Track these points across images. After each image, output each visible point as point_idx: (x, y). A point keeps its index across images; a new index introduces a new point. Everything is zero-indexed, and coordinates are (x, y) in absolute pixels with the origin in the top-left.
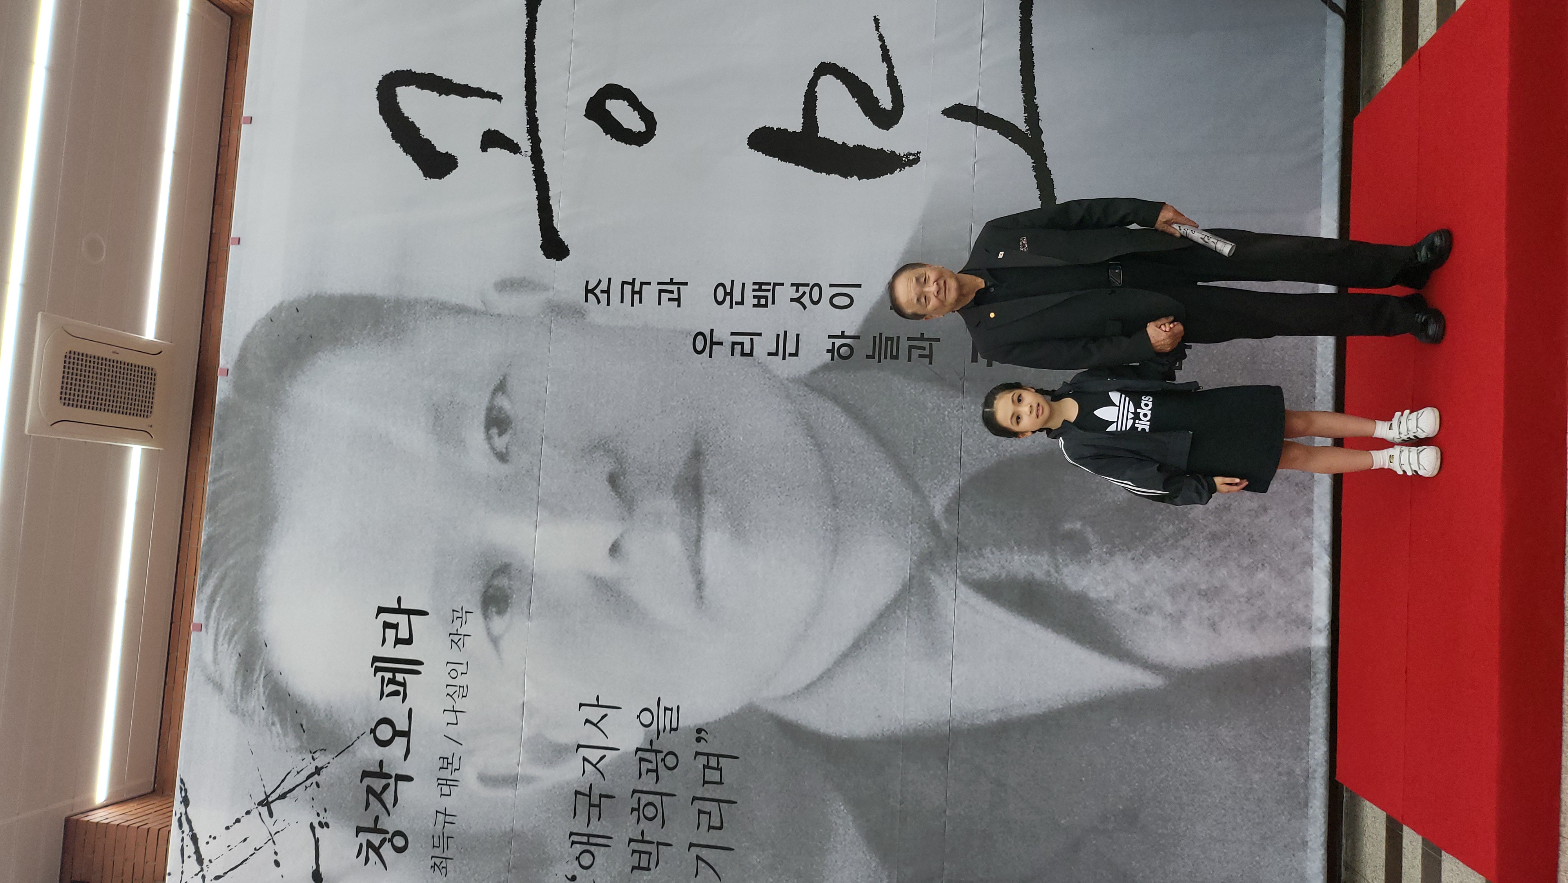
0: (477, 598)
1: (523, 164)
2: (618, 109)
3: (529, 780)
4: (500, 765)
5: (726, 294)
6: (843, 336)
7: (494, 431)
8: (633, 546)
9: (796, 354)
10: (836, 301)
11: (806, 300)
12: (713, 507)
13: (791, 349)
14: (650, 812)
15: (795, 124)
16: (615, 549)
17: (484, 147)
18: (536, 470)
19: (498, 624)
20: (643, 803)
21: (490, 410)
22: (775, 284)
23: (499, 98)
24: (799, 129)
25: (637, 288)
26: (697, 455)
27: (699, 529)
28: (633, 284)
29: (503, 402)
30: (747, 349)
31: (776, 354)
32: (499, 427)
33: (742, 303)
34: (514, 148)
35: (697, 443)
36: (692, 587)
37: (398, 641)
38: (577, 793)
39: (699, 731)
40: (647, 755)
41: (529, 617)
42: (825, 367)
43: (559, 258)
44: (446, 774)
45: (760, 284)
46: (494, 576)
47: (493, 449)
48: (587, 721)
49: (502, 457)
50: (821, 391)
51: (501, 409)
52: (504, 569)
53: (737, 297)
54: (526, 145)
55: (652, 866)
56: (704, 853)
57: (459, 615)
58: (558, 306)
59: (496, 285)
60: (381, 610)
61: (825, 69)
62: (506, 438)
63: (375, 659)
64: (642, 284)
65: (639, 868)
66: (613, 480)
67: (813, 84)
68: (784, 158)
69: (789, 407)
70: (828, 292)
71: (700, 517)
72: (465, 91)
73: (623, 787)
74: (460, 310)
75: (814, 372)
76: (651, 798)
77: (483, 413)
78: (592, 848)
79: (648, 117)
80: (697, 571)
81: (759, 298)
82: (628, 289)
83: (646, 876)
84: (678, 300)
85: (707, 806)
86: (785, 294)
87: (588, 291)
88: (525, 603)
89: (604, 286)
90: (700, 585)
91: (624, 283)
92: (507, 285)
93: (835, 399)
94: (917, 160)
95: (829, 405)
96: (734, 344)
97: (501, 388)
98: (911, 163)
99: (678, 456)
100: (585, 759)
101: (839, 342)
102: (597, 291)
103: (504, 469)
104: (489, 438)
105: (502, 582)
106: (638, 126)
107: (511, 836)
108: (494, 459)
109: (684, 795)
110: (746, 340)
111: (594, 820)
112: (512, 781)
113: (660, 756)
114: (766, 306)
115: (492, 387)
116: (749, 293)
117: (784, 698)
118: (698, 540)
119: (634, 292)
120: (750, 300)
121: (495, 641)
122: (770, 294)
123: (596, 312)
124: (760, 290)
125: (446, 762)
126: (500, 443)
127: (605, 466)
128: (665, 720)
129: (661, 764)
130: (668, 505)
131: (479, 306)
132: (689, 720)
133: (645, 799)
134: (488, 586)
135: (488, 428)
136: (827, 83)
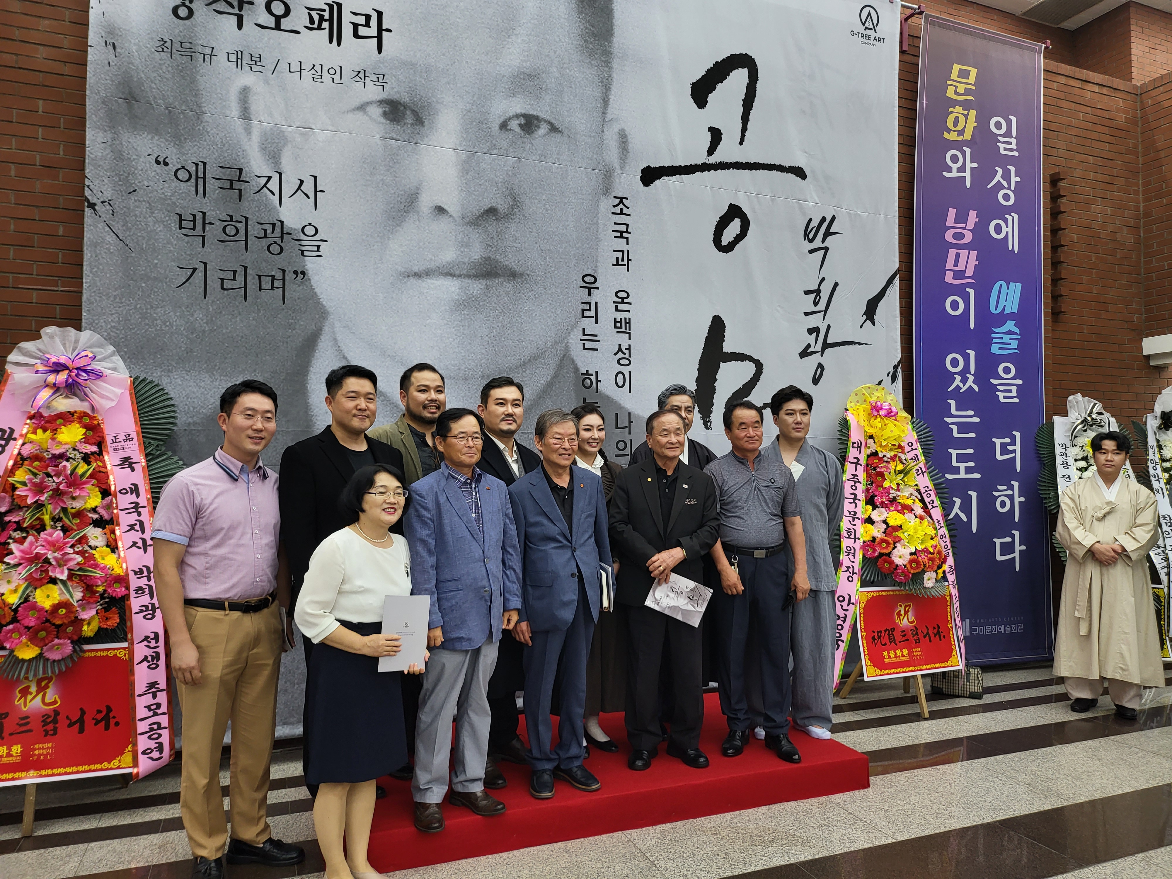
0: (396, 97)
1: (701, 158)
2: (734, 228)
3: (248, 131)
4: (257, 106)
5: (623, 299)
6: (598, 381)
7: (523, 121)
8: (443, 225)
9: (584, 349)
10: (620, 376)
11: (620, 355)
12: (476, 287)
13: (588, 345)
14: (231, 231)
15: (728, 347)
16: (440, 210)
17: (711, 129)
18: (495, 152)
19: (376, 112)
20: (238, 225)
21: (537, 118)
22: (629, 333)
23: (741, 143)
24: (725, 350)
25: (624, 235)
26: (513, 275)
27: (460, 276)
28: (627, 232)
29: (543, 129)
30: (587, 313)
31: (584, 334)
32: (526, 124)
33: (617, 310)
34: (711, 151)
35: (521, 275)
36: (416, 269)
37: (356, 26)
38: (241, 170)
39: (303, 273)
40: (278, 230)
41: (383, 138)
42: (577, 369)
43: (642, 179)
44: (246, 59)
45: (629, 323)
46: (415, 113)
47: (510, 119)
48: (302, 182)
49: (504, 126)
50: (560, 366)
51: (539, 127)
52: (419, 121)
53: (621, 307)
54: (713, 160)
55: (184, 231)
56: (200, 274)
57: (381, 80)
58: (610, 176)
59: (623, 130)
60: (380, 14)
61: (759, 366)
62: (518, 130)
63: (339, 5)
64: (627, 238)
65: (181, 220)
66: (492, 211)
67: (750, 359)
68: (707, 339)
69: (549, 344)
70: (625, 370)
71: (469, 276)
72: (745, 119)
73: (248, 208)
74: (606, 102)
75: (573, 361)
76: (242, 231)
77: (535, 113)
78: (193, 180)
79: (729, 248)
80: (428, 273)
81: (621, 322)
82: (624, 228)
83: (175, 226)
84: (617, 264)
85: (240, 278)
86: (624, 340)
87: (621, 198)
88: (395, 136)
89: (625, 211)
90: (418, 275)
91: (627, 225)
92: (623, 138)
93: (555, 376)
94: (707, 428)
95: (552, 372)
96: (590, 304)
97: (554, 129)
98: (705, 424)
99: (511, 261)
100: (270, 178)
101: (593, 378)
102: (621, 206)
103: (496, 127)
104: (517, 116)
105: (409, 119)
106: (726, 240)
107: (198, 112)
108: (502, 120)
109: (248, 258)
110: (592, 313)
111: (218, 183)
112: (246, 115)
113: (278, 240)
114: (616, 327)
115: (553, 121)
116: (624, 315)
117: (335, 340)
118: (452, 275)
119: (622, 232)
120: (619, 315)
121: (362, 108)
122: (623, 330)
123: (607, 204)
124: (626, 323)
125: (256, 60)
126: (514, 125)
127: (502, 206)
128: (309, 246)
129: (271, 241)
130: (476, 253)
131: (609, 117)
132: (311, 264)
133: (241, 227)
134: (405, 106)
135: (525, 116)
136: (750, 368)
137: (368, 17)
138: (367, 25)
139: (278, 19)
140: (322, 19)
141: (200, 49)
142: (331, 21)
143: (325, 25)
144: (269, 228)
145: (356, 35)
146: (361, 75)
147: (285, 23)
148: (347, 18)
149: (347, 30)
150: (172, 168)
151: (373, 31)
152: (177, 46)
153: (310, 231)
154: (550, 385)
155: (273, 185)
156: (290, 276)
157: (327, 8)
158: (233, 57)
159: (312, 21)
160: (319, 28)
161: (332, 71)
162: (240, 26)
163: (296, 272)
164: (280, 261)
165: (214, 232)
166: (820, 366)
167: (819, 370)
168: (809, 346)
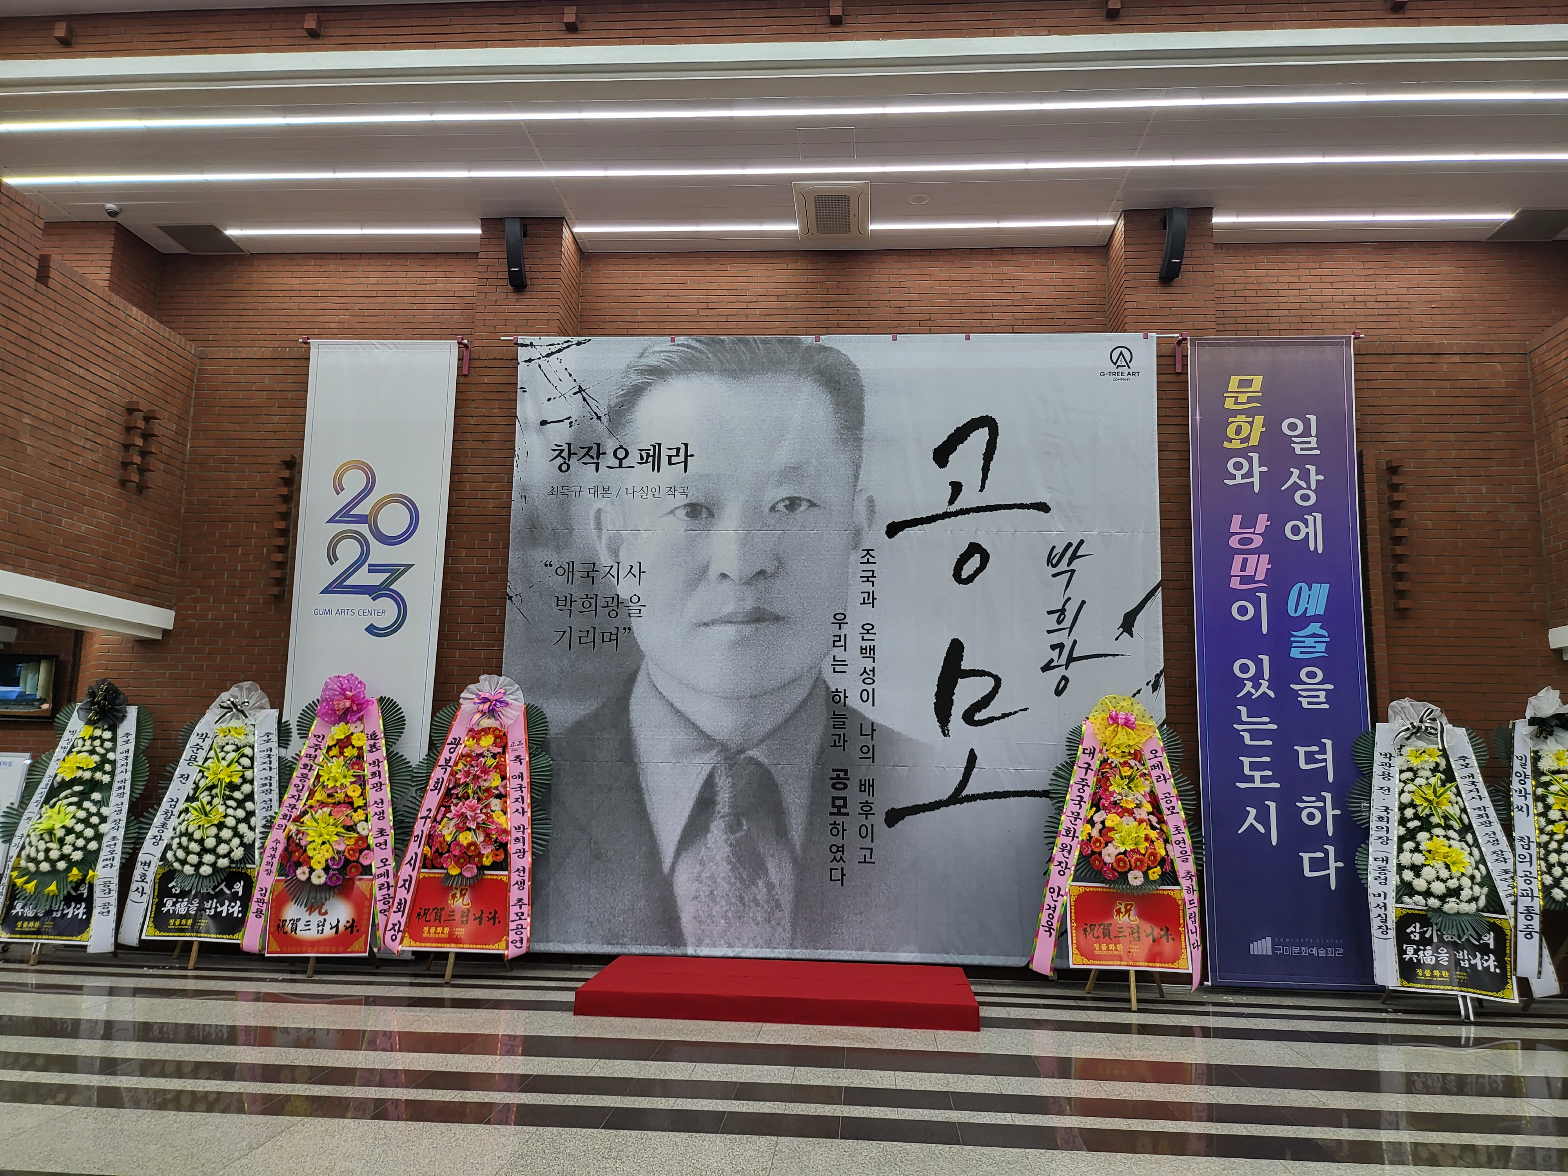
0: (695, 501)
1: (943, 508)
2: (975, 561)
3: (600, 537)
4: (606, 520)
5: (868, 630)
6: (845, 697)
7: (787, 503)
8: (726, 584)
9: (835, 671)
10: (865, 693)
11: (865, 676)
12: (748, 630)
13: (838, 668)
14: (587, 604)
15: (965, 665)
16: (724, 576)
17: (951, 483)
18: (766, 528)
19: (682, 513)
20: (591, 600)
21: (799, 499)
22: (874, 658)
23: (981, 490)
24: (962, 668)
25: (870, 579)
26: (777, 619)
27: (736, 622)
28: (873, 576)
29: (804, 505)
30: (837, 644)
31: (835, 660)
32: (790, 505)
33: (863, 639)
34: (951, 502)
35: (784, 618)
36: (705, 620)
37: (670, 457)
38: (594, 564)
39: (629, 629)
40: (615, 601)
41: (685, 530)
42: (828, 688)
43: (887, 533)
44: (601, 489)
45: (874, 650)
46: (708, 509)
47: (778, 502)
48: (632, 567)
49: (773, 509)
50: (814, 686)
51: (800, 505)
52: (711, 514)
53: (866, 637)
54: (953, 508)
55: (559, 607)
56: (567, 635)
57: (685, 490)
58: (859, 534)
59: (871, 496)
60: (686, 445)
61: (998, 681)
62: (784, 510)
63: (660, 445)
64: (873, 582)
65: (558, 600)
66: (762, 573)
67: (989, 674)
68: (945, 659)
69: (805, 669)
70: (870, 688)
71: (743, 622)
72: (986, 469)
73: (598, 589)
74: (856, 477)
75: (825, 682)
76: (594, 604)
77: (798, 495)
78: (566, 574)
79: (970, 579)
80: (713, 622)
81: (866, 649)
82: (870, 574)
83: (554, 605)
84: (864, 603)
85: (591, 635)
86: (868, 664)
87: (868, 551)
88: (693, 528)
89: (871, 560)
90: (706, 624)
91: (873, 571)
92: (871, 502)
93: (810, 695)
94: (945, 735)
95: (807, 691)
96: (840, 636)
97: (812, 504)
98: (943, 732)
99: (776, 608)
100: (612, 567)
101: (842, 695)
102: (868, 556)
103: (767, 510)
104: (783, 500)
105: (704, 514)
106: (965, 574)
107: (570, 530)
108: (771, 505)
109: (596, 622)
110: (842, 643)
111: (580, 574)
112: (599, 527)
113: (615, 608)
114: (862, 653)
115: (812, 499)
116: (868, 643)
117: (649, 674)
118: (731, 622)
119: (868, 577)
120: (865, 644)
121: (672, 512)
122: (868, 655)
124: (870, 649)
125: (606, 490)
126: (781, 507)
127: (769, 568)
128: (634, 609)
129: (611, 608)
130: (749, 605)
131: (858, 488)
132: (635, 622)
133: (593, 601)
134: (701, 506)
135: (788, 498)
136: (990, 683)
137: (678, 449)
138: (678, 455)
139: (621, 460)
140: (648, 455)
141: (573, 489)
142: (654, 456)
143: (651, 459)
144: (610, 600)
145: (670, 463)
146: (673, 490)
147: (625, 463)
148: (665, 452)
149: (664, 460)
150: (554, 568)
151: (682, 458)
152: (560, 489)
153: (635, 599)
154: (805, 701)
155: (614, 572)
156: (621, 631)
157: (652, 448)
158: (592, 491)
159: (642, 458)
160: (647, 462)
161: (653, 490)
162: (597, 470)
163: (625, 629)
164: (616, 622)
165: (577, 607)
166: (1065, 678)
167: (1063, 682)
168: (1052, 660)
